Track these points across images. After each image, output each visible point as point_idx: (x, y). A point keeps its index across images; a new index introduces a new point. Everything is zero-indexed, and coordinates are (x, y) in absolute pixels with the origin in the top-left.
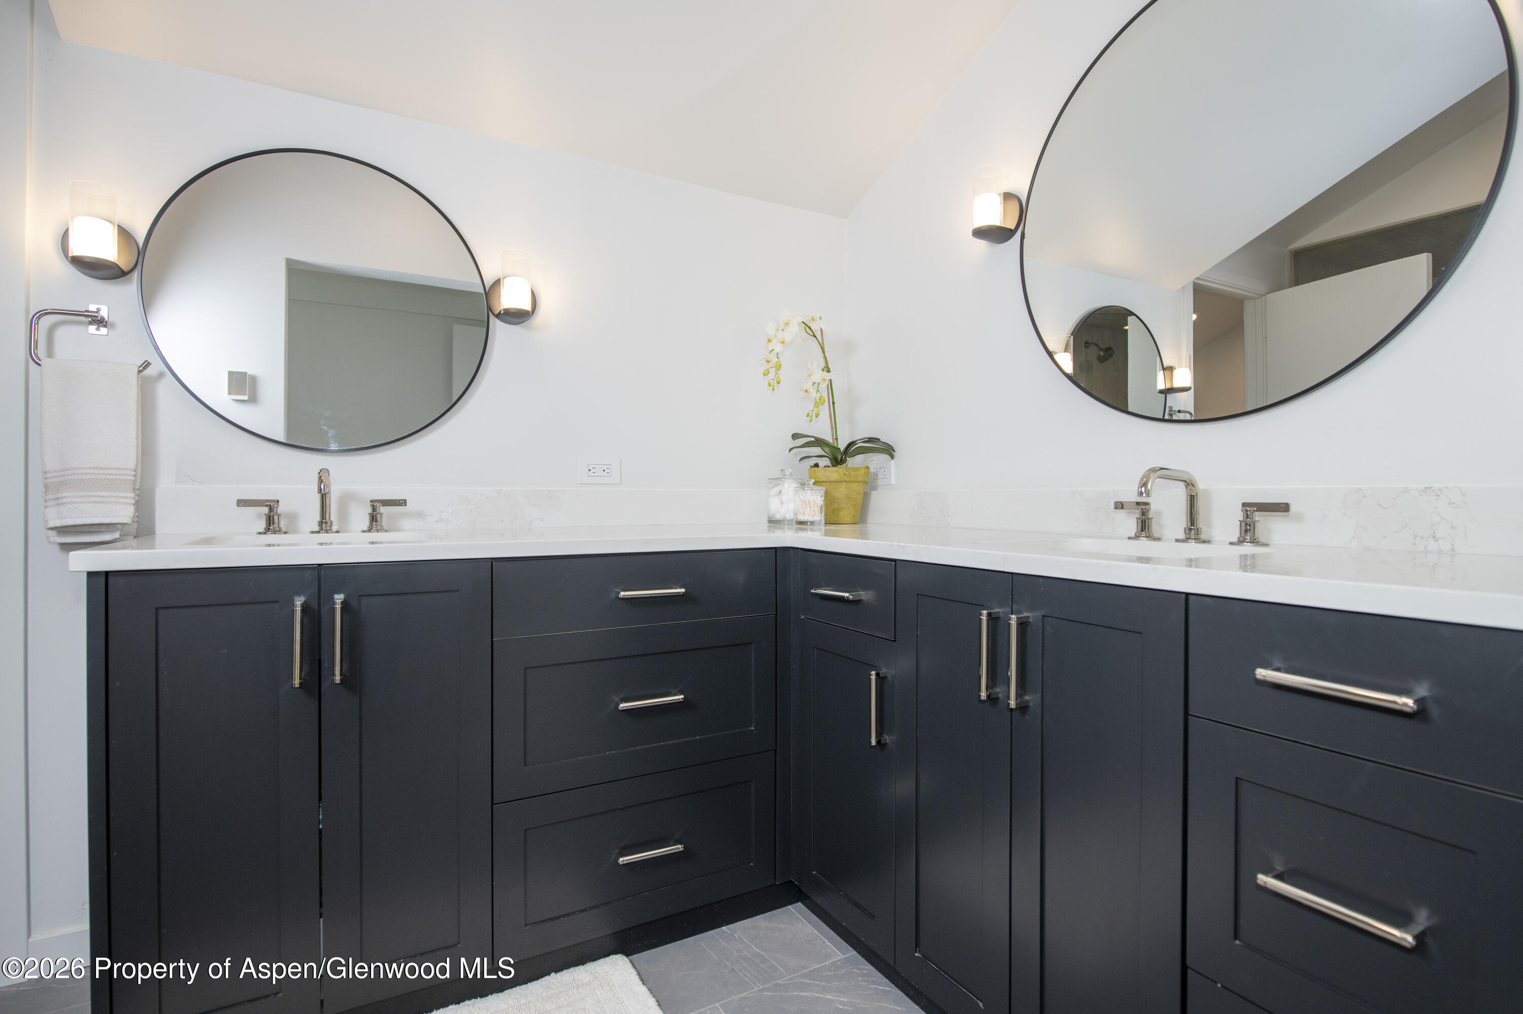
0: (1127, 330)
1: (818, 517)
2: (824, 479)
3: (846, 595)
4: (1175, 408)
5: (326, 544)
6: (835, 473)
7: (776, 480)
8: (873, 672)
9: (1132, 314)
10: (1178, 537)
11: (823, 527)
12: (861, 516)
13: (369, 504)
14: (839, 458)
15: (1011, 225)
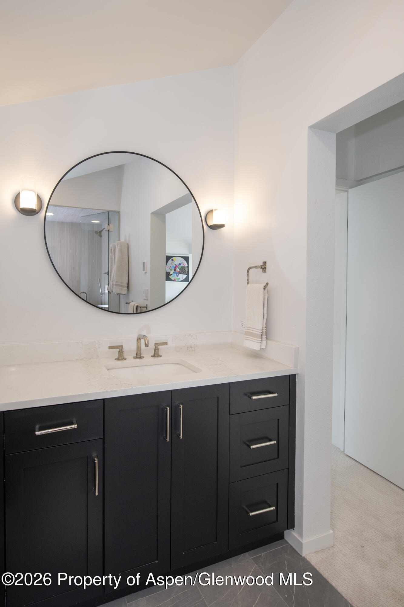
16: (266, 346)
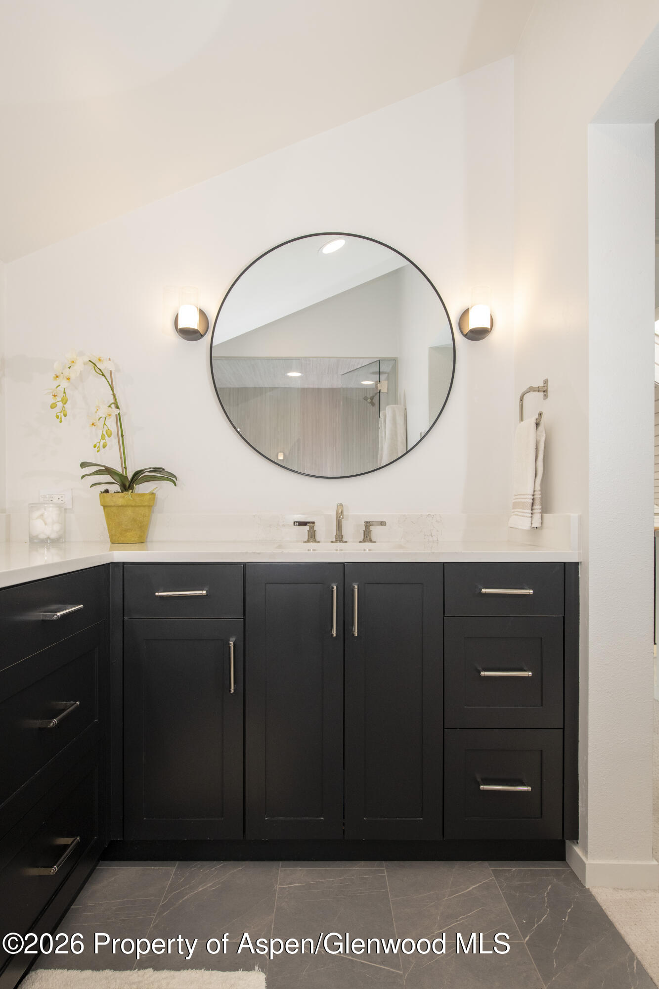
2: (114, 504)
6: (123, 499)
8: (232, 642)
10: (331, 539)
14: (127, 485)
15: (202, 331)
16: (542, 523)
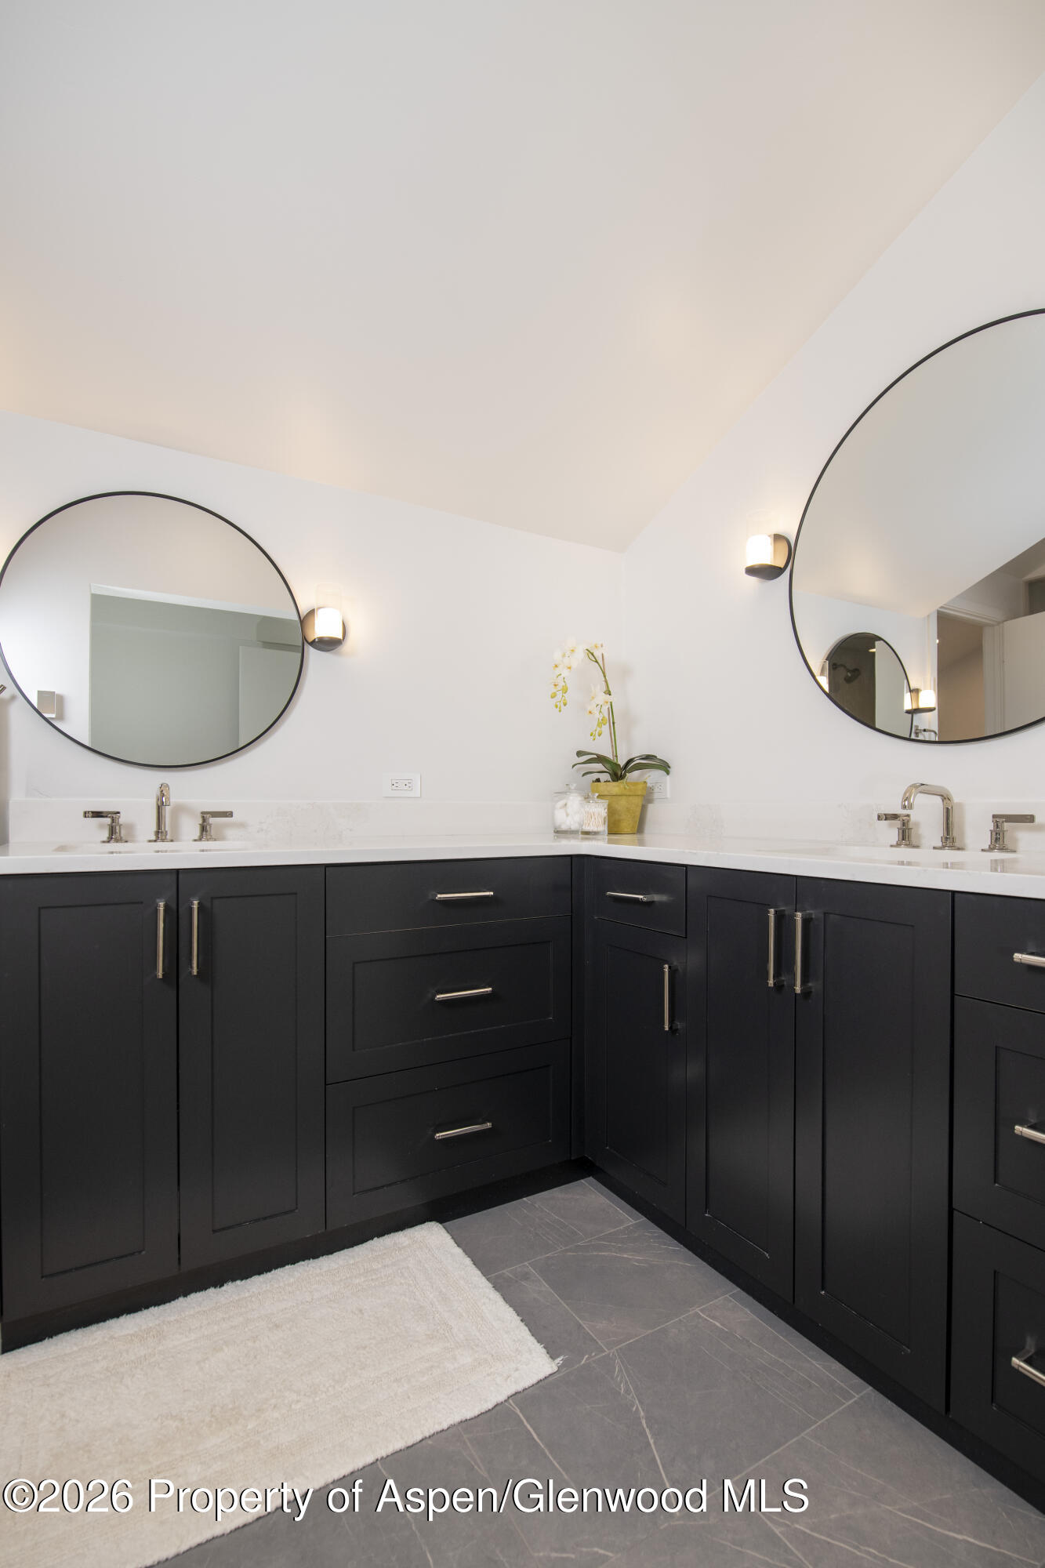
0: (874, 653)
1: (603, 828)
2: (606, 793)
3: (641, 897)
4: (921, 727)
5: (162, 852)
6: (615, 788)
7: (563, 793)
8: (666, 966)
9: (880, 639)
10: (936, 845)
11: (607, 837)
12: (640, 828)
13: (199, 816)
14: (619, 773)
15: (781, 563)
